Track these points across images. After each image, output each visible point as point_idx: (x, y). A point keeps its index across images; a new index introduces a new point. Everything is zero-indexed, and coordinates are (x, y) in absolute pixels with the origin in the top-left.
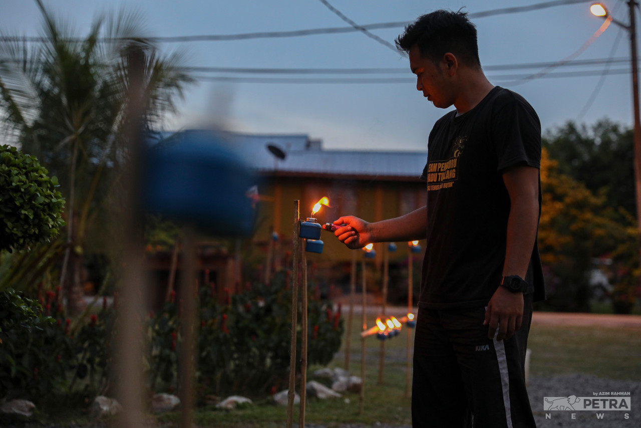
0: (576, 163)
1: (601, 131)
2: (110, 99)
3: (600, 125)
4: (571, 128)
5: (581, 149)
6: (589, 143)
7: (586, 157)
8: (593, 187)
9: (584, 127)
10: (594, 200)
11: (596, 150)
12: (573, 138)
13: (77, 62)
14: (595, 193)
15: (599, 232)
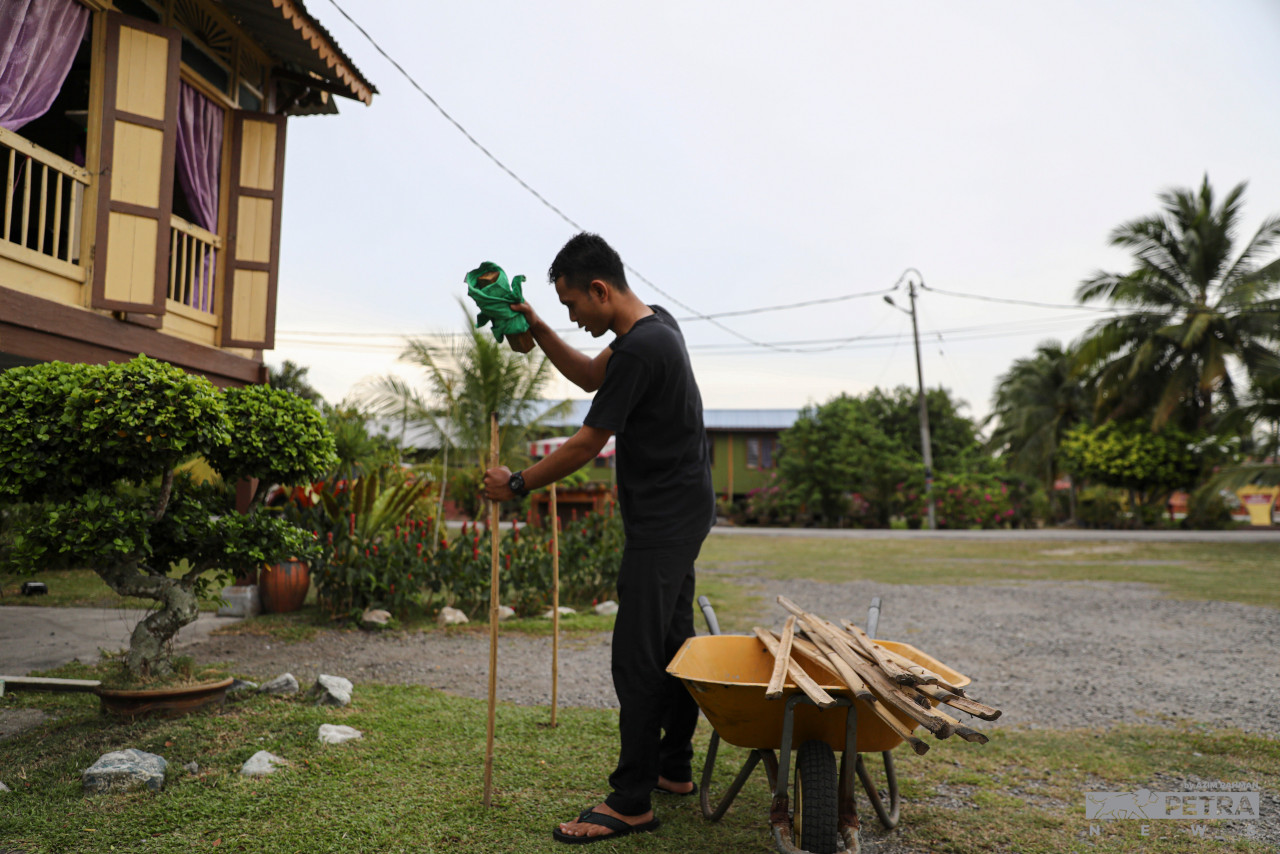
0: (881, 416)
1: (899, 393)
2: (513, 374)
3: (898, 389)
4: (877, 391)
5: (885, 407)
6: (890, 402)
7: (889, 412)
8: (890, 433)
9: (887, 390)
10: (890, 443)
11: (896, 407)
12: (879, 398)
13: (488, 346)
14: (892, 438)
15: (895, 467)
